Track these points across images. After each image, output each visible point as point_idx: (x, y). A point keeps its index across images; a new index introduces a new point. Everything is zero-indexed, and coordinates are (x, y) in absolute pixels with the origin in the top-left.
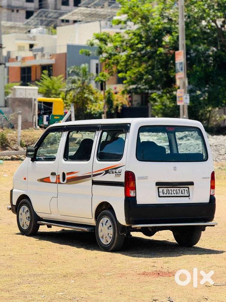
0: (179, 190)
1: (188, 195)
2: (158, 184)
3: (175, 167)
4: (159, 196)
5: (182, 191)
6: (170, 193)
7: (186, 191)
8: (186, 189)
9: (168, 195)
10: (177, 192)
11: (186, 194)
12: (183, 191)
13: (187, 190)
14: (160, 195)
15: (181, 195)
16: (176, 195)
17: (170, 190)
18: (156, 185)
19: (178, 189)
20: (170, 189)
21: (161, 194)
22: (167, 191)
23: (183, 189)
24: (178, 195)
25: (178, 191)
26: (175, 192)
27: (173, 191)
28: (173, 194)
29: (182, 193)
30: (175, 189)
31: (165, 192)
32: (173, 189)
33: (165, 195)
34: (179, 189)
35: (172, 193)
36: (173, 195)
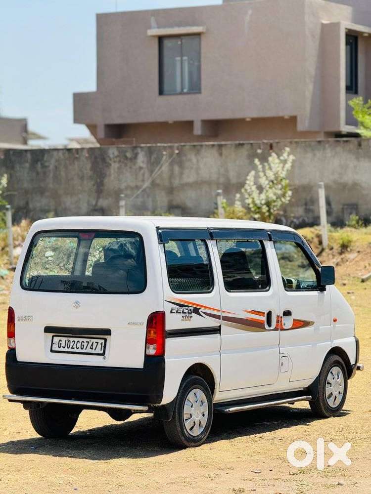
0: (87, 342)
1: (102, 352)
2: (48, 330)
3: (77, 303)
4: (52, 351)
5: (92, 345)
6: (71, 346)
7: (99, 344)
8: (100, 341)
9: (66, 349)
10: (83, 345)
11: (99, 351)
12: (95, 345)
13: (102, 344)
14: (53, 349)
15: (89, 350)
16: (80, 350)
17: (71, 342)
18: (45, 332)
19: (85, 340)
20: (71, 339)
21: (55, 348)
22: (67, 342)
23: (95, 341)
24: (84, 351)
25: (85, 344)
26: (79, 345)
27: (76, 342)
28: (75, 348)
29: (92, 349)
30: (81, 340)
31: (63, 345)
32: (76, 340)
33: (61, 349)
34: (88, 340)
35: (75, 346)
36: (75, 350)
